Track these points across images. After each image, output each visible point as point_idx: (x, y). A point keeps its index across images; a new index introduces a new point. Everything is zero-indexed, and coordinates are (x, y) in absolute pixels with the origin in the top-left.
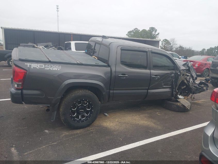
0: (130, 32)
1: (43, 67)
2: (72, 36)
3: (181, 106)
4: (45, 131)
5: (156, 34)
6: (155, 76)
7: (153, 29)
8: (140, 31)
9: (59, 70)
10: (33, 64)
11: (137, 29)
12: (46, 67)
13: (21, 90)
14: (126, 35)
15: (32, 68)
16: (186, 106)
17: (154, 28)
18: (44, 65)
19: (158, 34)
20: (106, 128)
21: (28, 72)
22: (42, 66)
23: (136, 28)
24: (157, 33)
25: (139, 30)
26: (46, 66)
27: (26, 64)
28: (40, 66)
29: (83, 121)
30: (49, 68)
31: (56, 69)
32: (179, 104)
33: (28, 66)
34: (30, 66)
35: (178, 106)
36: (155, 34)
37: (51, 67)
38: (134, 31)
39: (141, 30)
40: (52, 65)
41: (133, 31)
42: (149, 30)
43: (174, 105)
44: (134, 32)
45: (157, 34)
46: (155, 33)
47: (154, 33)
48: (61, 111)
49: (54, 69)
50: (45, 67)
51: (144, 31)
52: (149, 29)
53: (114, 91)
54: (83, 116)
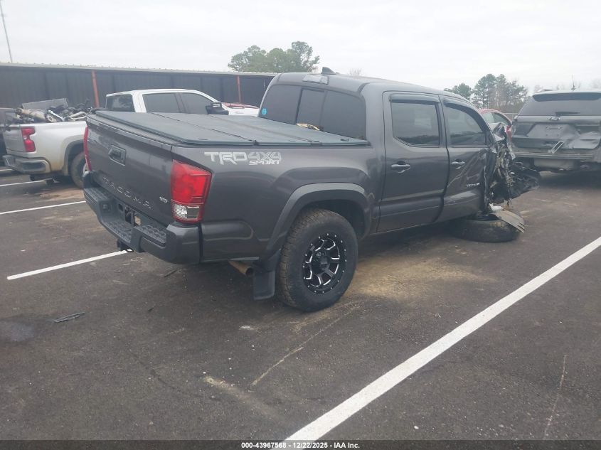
0: (237, 58)
1: (245, 159)
2: (94, 75)
3: (506, 228)
4: (244, 327)
5: (310, 60)
6: (458, 160)
7: (300, 47)
8: (266, 54)
9: (278, 163)
10: (221, 153)
11: (258, 48)
12: (251, 159)
13: (198, 224)
14: (229, 65)
15: (222, 162)
16: (516, 226)
17: (304, 43)
18: (244, 154)
19: (317, 59)
20: (379, 298)
21: (213, 176)
22: (243, 157)
23: (254, 47)
24: (312, 58)
25: (264, 52)
26: (251, 156)
27: (206, 153)
28: (238, 157)
29: (327, 289)
30: (256, 159)
31: (273, 162)
32: (499, 223)
33: (213, 160)
34: (217, 157)
35: (497, 229)
36: (307, 61)
37: (262, 156)
38: (250, 55)
39: (268, 51)
40: (262, 153)
41: (246, 53)
42: (289, 50)
43: (489, 227)
44: (248, 57)
45: (314, 59)
46: (309, 58)
47: (306, 59)
48: (285, 268)
49: (269, 163)
50: (249, 160)
51: (276, 52)
52: (291, 48)
53: (383, 208)
54: (325, 278)
